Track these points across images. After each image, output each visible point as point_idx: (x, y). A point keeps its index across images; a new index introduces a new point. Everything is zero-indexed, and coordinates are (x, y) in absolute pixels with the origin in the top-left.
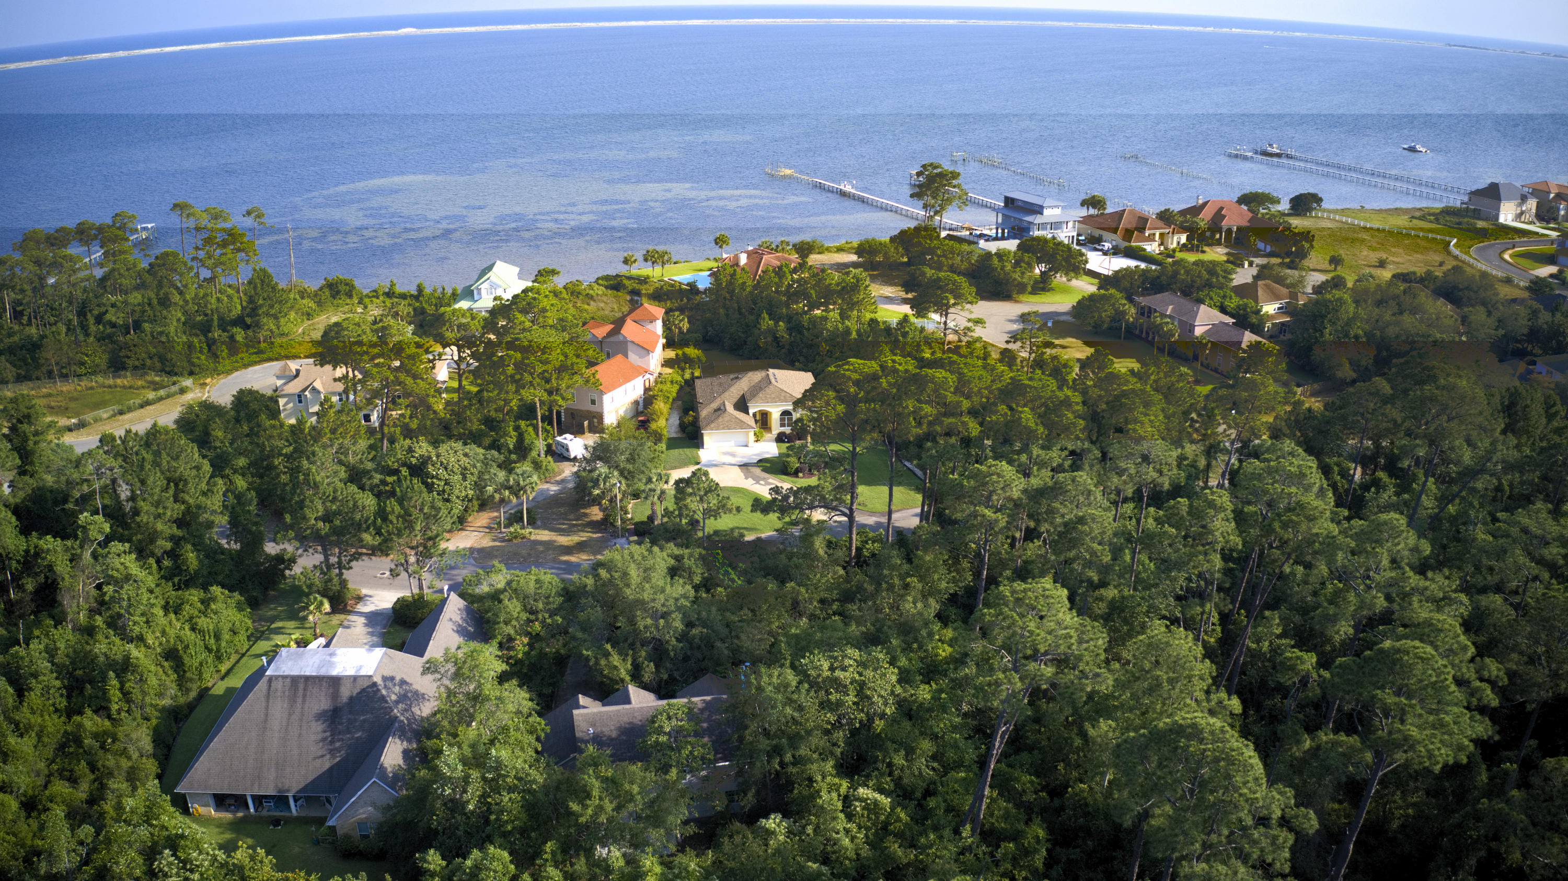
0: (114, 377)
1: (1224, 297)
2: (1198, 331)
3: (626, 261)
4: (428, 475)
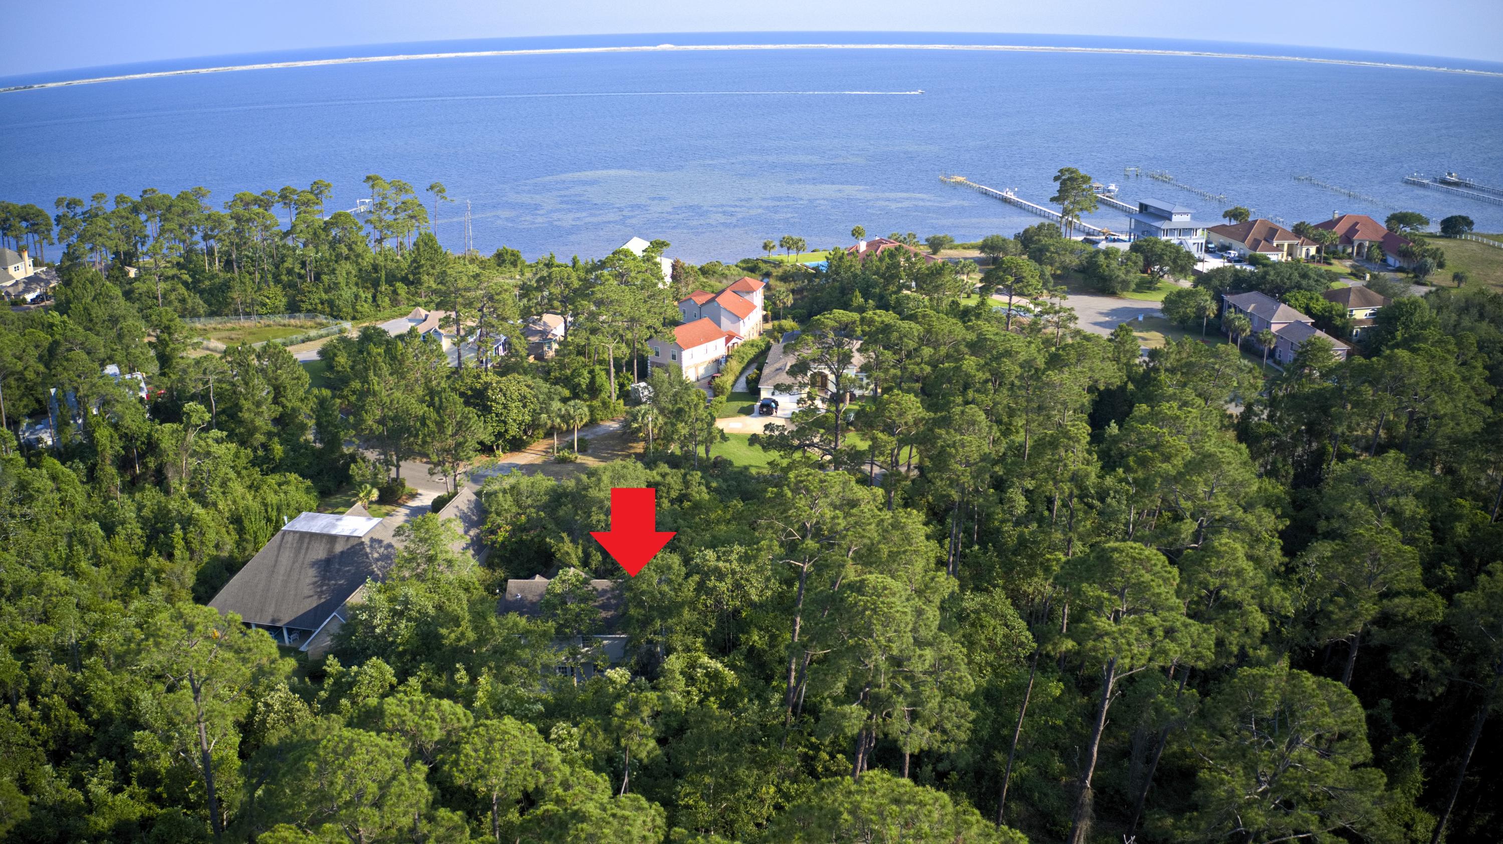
0: (290, 317)
1: (1312, 298)
2: (1274, 328)
3: (765, 247)
4: (488, 399)
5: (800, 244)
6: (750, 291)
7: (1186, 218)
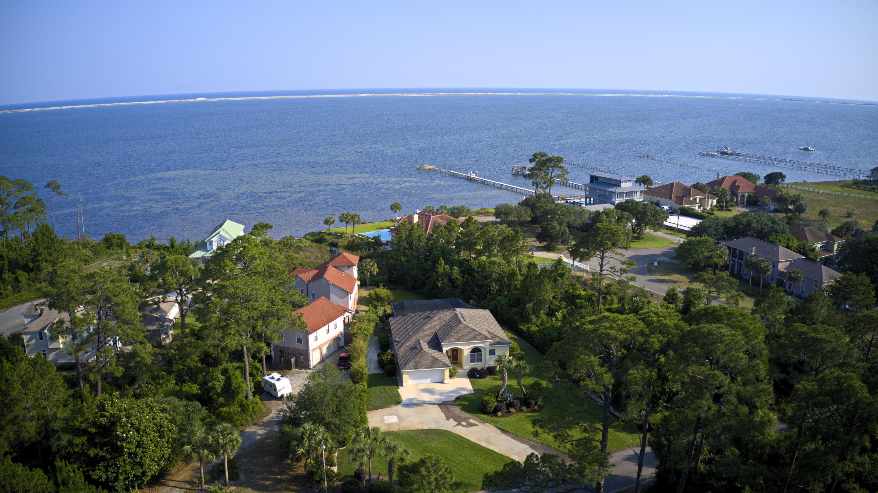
2: (782, 267)
3: (327, 222)
4: (118, 438)
5: (356, 219)
6: (350, 266)
7: (630, 184)
